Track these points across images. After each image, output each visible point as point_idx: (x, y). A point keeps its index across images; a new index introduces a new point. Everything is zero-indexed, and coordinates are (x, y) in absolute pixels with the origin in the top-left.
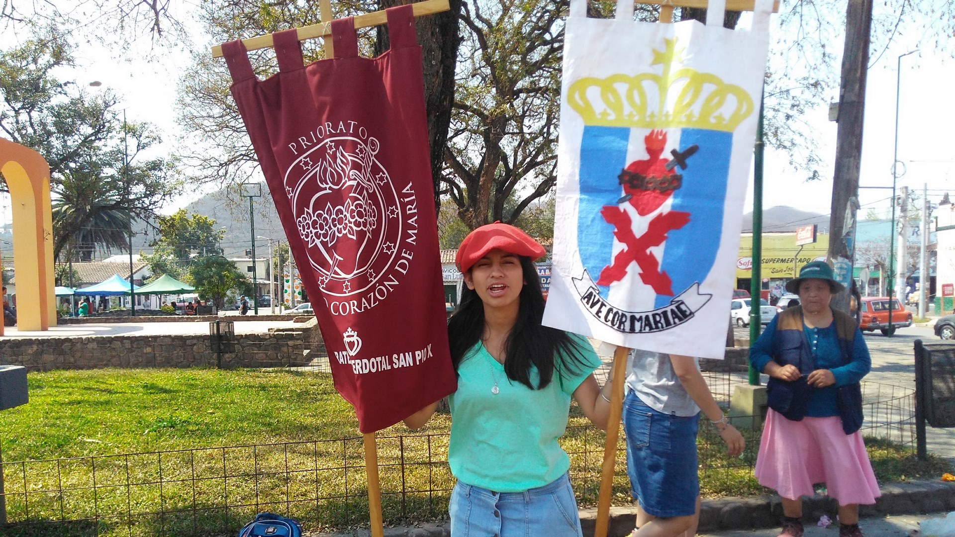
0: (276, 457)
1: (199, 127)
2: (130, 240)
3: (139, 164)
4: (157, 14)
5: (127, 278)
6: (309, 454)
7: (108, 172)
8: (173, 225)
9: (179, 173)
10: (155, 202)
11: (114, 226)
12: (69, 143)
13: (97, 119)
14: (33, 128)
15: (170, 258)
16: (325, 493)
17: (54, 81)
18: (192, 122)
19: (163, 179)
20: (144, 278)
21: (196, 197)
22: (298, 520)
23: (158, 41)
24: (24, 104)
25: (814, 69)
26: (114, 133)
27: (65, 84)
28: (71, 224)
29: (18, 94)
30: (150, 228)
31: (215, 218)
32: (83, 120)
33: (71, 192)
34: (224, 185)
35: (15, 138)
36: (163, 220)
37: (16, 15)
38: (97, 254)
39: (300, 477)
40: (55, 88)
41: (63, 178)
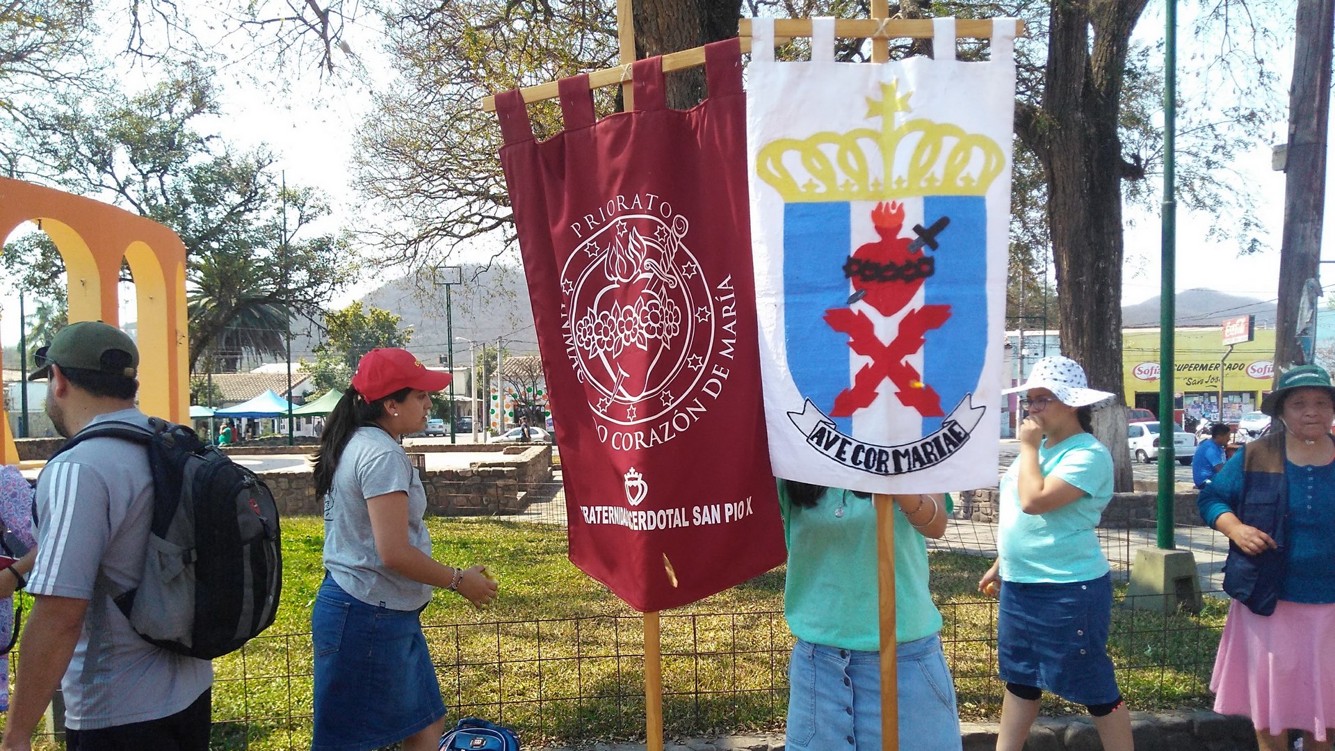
0: (483, 639)
1: (380, 192)
2: (288, 344)
3: (301, 242)
4: (327, 43)
5: (283, 394)
6: (527, 637)
7: (261, 253)
8: (344, 324)
9: (353, 254)
10: (321, 293)
11: (267, 325)
12: (211, 216)
13: (248, 184)
14: (165, 197)
15: (339, 367)
16: (549, 692)
17: (193, 134)
18: (371, 187)
19: (332, 262)
20: (305, 394)
21: (375, 285)
22: (514, 728)
23: (328, 79)
24: (154, 166)
25: (1247, 94)
26: (269, 201)
27: (208, 139)
28: (211, 323)
29: (147, 152)
30: (314, 328)
31: (400, 313)
32: (229, 185)
33: (213, 280)
34: (414, 268)
35: (142, 211)
36: (332, 317)
37: (145, 50)
38: (245, 361)
39: (515, 669)
40: (194, 144)
41: (202, 262)
